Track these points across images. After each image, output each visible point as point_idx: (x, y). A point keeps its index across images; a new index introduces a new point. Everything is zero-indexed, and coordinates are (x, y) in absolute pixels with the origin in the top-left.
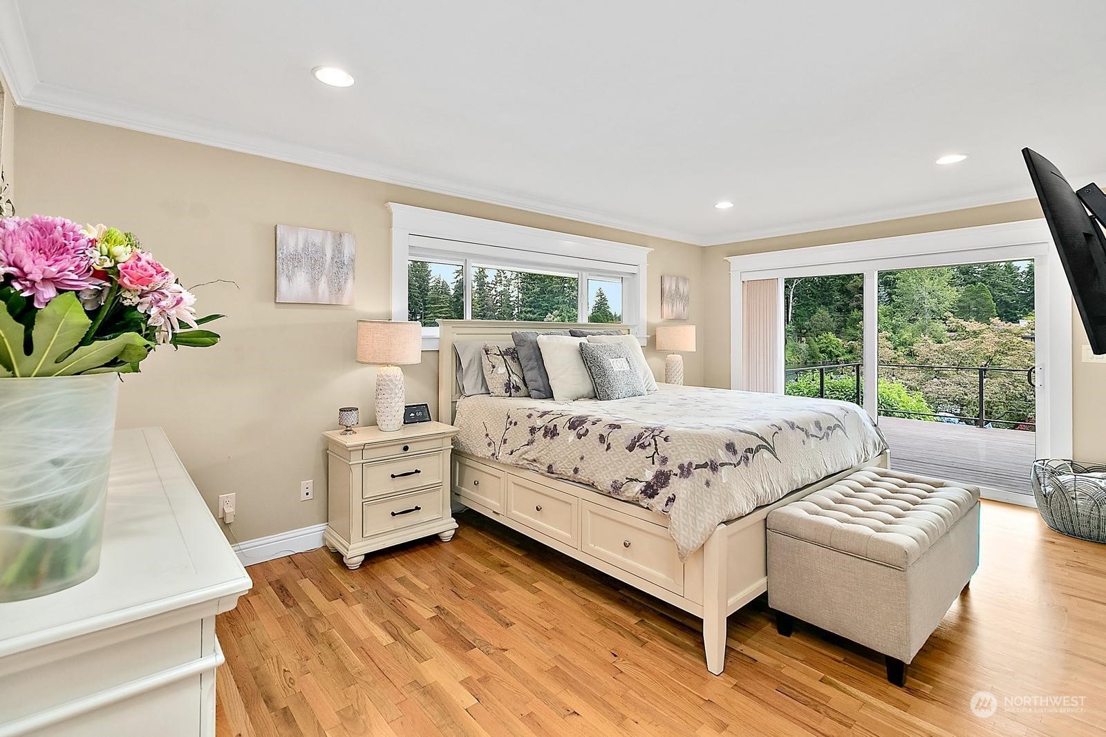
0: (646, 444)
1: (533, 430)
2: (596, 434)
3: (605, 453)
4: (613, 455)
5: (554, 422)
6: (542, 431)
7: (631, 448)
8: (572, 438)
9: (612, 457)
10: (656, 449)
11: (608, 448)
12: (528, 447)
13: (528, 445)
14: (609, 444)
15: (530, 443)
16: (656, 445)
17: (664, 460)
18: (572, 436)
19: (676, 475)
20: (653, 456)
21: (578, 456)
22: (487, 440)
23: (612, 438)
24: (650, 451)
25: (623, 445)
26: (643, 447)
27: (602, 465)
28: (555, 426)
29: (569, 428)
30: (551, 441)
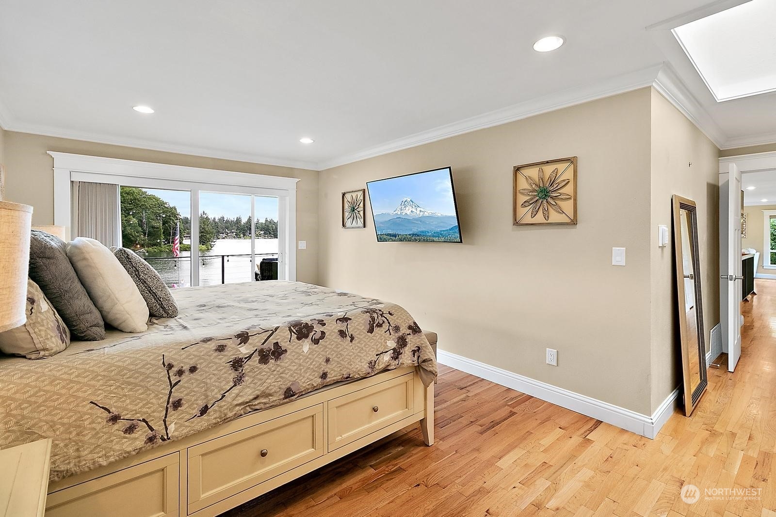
0: (381, 322)
1: (237, 364)
2: (334, 332)
3: (351, 344)
4: (359, 342)
5: (272, 340)
6: (256, 358)
7: (371, 331)
8: (308, 347)
9: (359, 345)
10: (389, 323)
11: (352, 338)
12: (238, 387)
13: (235, 385)
14: (351, 335)
15: (238, 381)
16: (388, 320)
17: (397, 329)
18: (306, 346)
19: (409, 334)
20: (389, 329)
21: (322, 360)
22: (121, 425)
23: (351, 329)
24: (386, 326)
25: (364, 331)
26: (380, 325)
27: (353, 356)
28: (276, 344)
29: (299, 338)
30: (278, 363)
